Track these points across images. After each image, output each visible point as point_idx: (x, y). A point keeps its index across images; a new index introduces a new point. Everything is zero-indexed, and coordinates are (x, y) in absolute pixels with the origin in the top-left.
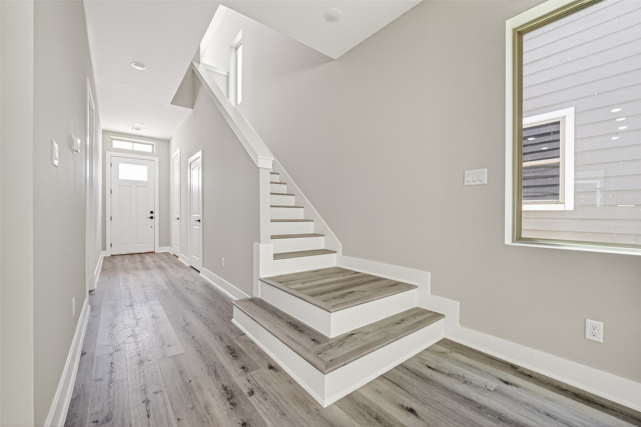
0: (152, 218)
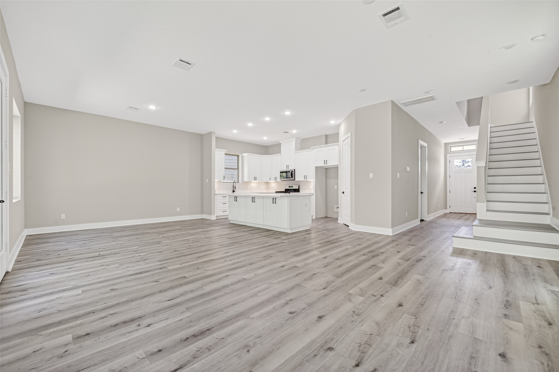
0: (475, 191)
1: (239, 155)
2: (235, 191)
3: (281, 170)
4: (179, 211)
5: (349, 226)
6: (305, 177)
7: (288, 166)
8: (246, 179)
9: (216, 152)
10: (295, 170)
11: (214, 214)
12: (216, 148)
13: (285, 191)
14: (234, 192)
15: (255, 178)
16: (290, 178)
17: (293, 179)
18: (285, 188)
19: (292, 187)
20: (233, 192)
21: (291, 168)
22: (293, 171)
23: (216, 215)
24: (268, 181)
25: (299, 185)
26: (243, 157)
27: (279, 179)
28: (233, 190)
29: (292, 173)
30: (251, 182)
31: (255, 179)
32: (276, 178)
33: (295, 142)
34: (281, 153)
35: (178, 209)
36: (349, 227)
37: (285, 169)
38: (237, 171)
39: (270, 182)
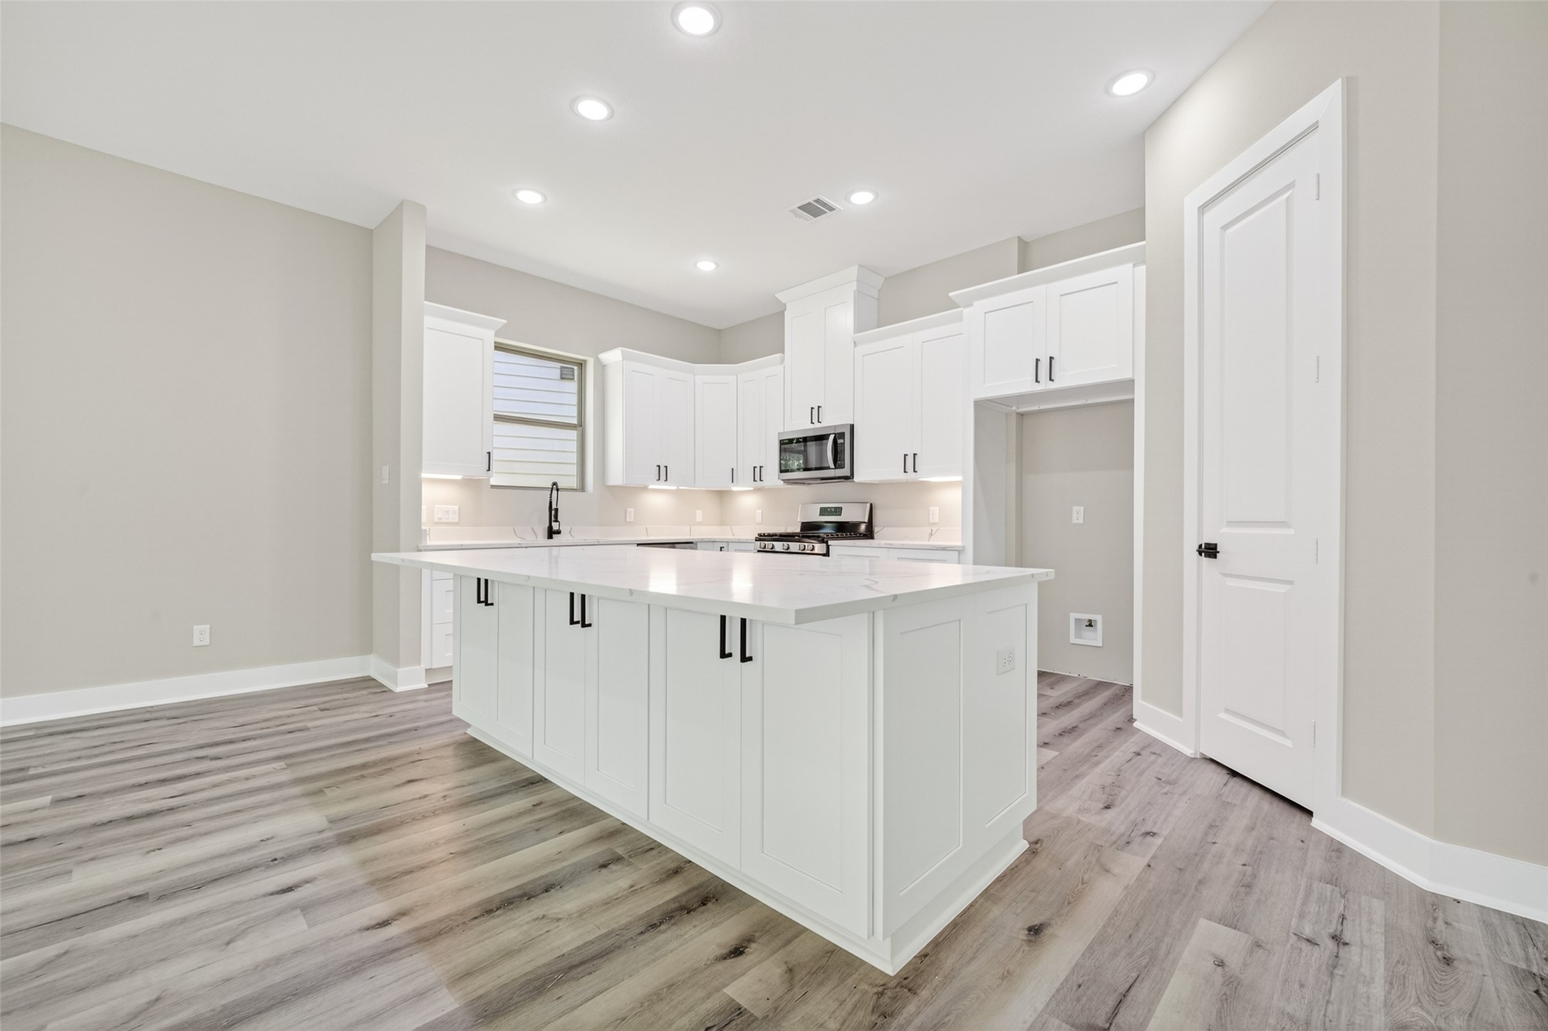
1: (585, 361)
2: (558, 532)
3: (784, 433)
4: (207, 642)
5: (1310, 813)
6: (910, 462)
7: (816, 412)
8: (616, 476)
9: (428, 321)
10: (852, 427)
11: (418, 661)
12: (426, 300)
13: (801, 531)
14: (554, 536)
15: (663, 470)
16: (828, 468)
17: (845, 472)
18: (800, 519)
19: (838, 511)
20: (550, 537)
21: (832, 420)
22: (842, 435)
23: (424, 666)
24: (725, 484)
25: (871, 505)
26: (602, 368)
27: (772, 476)
28: (550, 527)
29: (840, 441)
30: (644, 488)
31: (662, 473)
32: (758, 473)
33: (855, 288)
34: (783, 352)
35: (201, 634)
36: (1316, 822)
37: (801, 425)
38: (573, 434)
39: (734, 489)
